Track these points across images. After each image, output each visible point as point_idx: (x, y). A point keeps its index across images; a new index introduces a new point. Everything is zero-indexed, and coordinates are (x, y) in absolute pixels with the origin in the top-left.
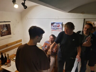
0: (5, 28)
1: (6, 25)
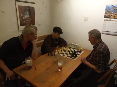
0: (28, 13)
1: (29, 7)
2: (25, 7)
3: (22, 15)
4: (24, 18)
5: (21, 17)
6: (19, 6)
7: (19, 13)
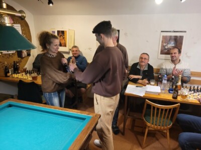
0: (173, 42)
1: (176, 36)
2: (171, 36)
3: (164, 44)
4: (166, 47)
5: (163, 46)
6: (163, 36)
7: (162, 42)
